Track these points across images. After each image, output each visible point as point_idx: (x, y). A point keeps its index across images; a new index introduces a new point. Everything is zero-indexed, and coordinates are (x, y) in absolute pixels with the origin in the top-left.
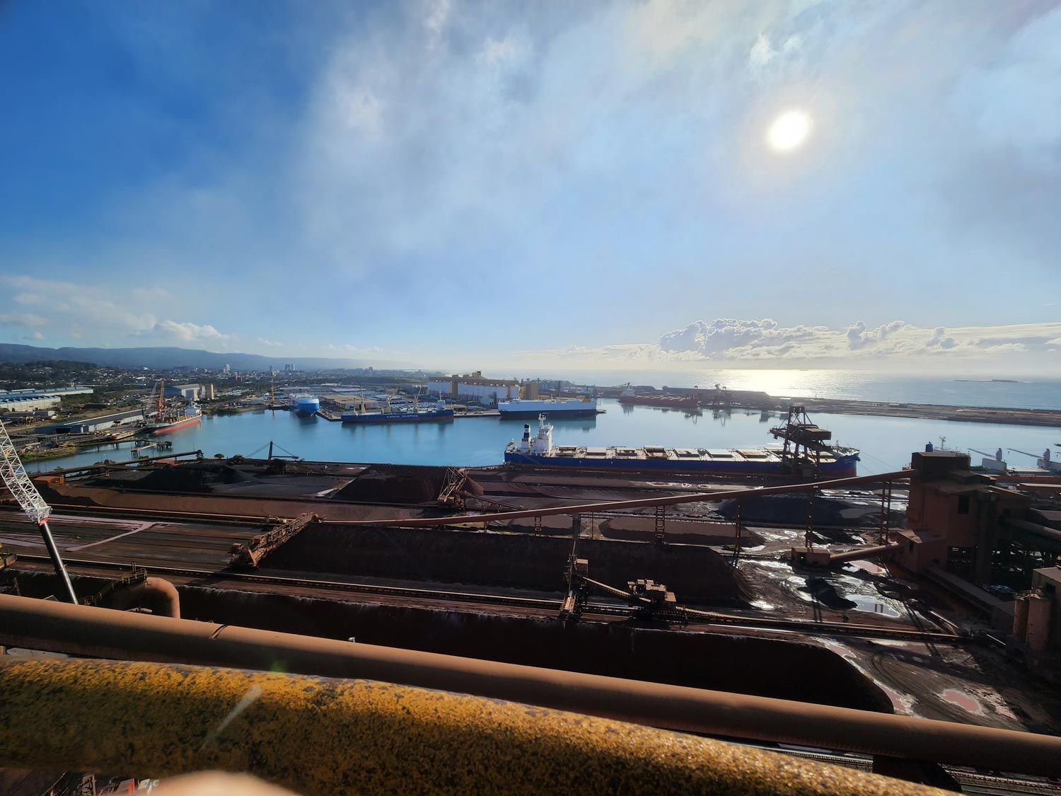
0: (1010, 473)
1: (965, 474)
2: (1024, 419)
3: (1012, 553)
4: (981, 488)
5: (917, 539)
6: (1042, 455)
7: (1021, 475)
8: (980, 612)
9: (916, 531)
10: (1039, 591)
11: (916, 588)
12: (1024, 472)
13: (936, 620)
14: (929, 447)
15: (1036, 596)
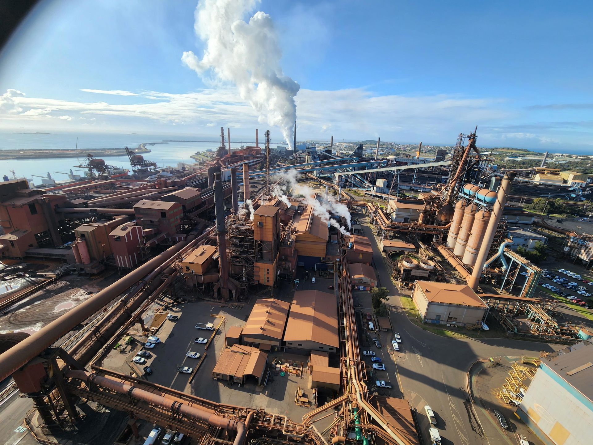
0: (58, 185)
1: (27, 191)
2: (58, 155)
3: (67, 225)
4: (39, 197)
5: (14, 238)
6: (69, 173)
7: (64, 185)
8: (61, 260)
9: (12, 233)
10: (79, 238)
11: (25, 265)
12: (64, 183)
13: (42, 276)
14: (6, 178)
15: (79, 241)
